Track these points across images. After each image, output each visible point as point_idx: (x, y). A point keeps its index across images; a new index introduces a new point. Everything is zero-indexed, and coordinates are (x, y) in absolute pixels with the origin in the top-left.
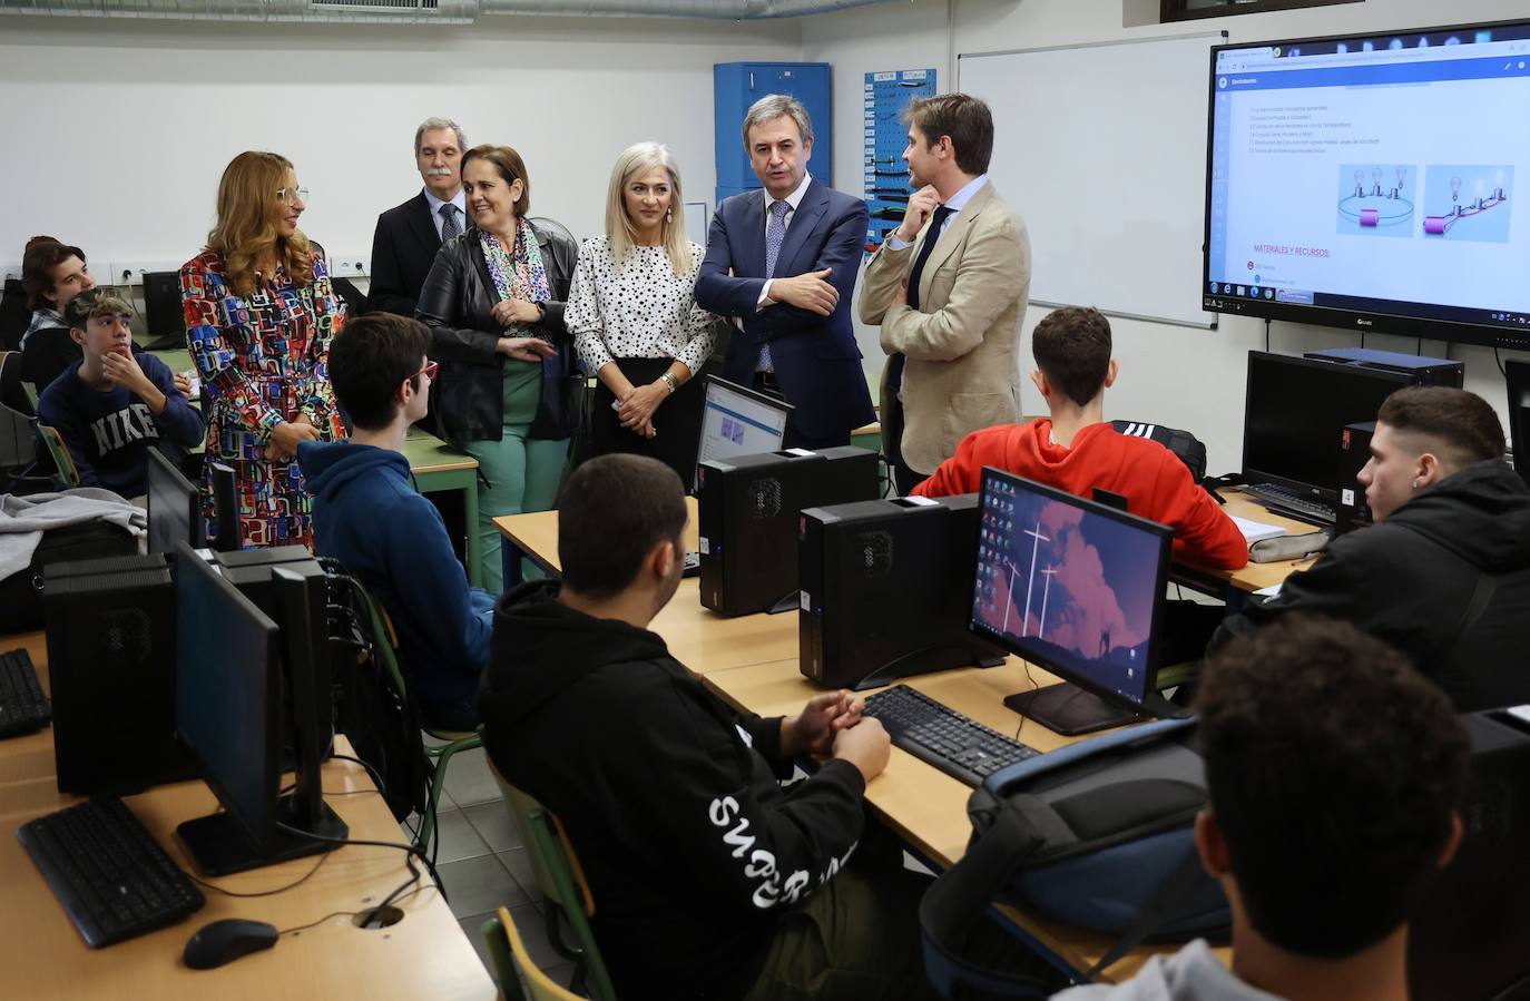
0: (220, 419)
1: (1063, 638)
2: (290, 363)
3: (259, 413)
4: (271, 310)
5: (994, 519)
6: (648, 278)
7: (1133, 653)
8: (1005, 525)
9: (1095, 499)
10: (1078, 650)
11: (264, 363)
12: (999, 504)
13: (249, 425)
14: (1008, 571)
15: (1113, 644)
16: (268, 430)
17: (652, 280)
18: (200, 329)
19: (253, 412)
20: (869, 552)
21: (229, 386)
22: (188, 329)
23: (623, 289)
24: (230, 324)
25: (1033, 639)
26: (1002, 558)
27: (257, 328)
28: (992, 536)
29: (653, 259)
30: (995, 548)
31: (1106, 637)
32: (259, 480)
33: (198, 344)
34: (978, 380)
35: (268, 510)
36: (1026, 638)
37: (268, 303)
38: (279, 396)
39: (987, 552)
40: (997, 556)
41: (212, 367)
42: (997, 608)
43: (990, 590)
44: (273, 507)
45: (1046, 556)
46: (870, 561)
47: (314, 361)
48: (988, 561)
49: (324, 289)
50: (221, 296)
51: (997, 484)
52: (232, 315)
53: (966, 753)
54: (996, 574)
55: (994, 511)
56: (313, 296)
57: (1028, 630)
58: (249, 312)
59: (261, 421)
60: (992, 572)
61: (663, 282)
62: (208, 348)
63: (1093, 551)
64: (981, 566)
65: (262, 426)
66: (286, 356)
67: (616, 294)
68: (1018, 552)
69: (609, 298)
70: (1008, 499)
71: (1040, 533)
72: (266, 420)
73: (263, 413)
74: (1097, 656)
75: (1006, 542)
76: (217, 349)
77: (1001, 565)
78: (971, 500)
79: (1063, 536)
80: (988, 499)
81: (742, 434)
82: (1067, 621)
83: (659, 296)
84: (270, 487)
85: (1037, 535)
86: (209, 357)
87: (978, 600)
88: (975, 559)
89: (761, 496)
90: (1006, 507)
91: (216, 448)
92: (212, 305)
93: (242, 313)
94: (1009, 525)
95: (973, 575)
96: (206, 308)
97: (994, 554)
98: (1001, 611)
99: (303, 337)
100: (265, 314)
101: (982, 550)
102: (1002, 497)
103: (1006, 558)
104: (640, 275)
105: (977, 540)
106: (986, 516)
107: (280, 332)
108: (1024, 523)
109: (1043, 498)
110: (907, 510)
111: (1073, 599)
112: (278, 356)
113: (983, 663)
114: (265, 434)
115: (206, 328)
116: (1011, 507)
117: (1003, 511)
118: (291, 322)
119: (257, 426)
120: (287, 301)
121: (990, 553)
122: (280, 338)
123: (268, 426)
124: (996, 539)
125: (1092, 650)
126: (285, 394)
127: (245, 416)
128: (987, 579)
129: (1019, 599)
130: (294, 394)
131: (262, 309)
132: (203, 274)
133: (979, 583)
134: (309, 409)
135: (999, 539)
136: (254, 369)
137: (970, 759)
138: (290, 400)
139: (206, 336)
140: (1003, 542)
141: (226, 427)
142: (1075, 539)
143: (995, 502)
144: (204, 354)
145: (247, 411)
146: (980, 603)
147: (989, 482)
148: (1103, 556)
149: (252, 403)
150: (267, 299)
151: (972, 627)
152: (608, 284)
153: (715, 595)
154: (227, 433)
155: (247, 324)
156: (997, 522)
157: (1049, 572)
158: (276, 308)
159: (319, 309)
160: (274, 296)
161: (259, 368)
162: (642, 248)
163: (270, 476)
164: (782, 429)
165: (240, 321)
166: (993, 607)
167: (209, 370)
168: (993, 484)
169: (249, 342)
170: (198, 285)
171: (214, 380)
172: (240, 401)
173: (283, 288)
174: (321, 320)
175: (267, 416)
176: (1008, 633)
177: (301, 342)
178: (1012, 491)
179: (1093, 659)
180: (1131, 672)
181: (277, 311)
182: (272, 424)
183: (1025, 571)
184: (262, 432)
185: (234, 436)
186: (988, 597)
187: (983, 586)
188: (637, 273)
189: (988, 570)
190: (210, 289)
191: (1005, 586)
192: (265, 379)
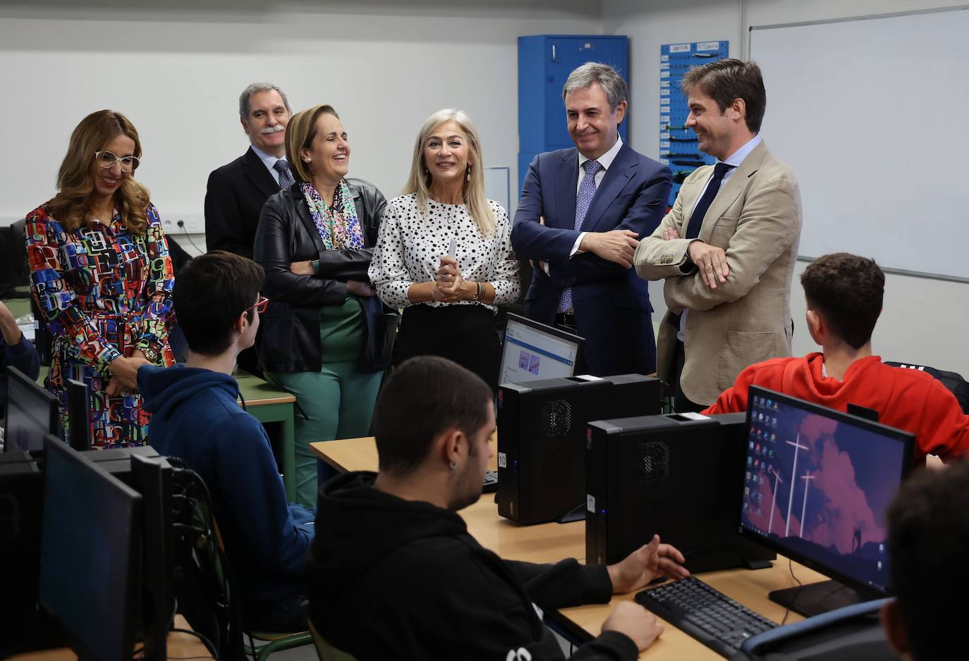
0: (62, 353)
1: (821, 537)
2: (126, 302)
3: (98, 349)
4: (108, 254)
5: (759, 432)
6: (457, 234)
7: (881, 547)
8: (769, 437)
9: (849, 412)
10: (833, 547)
11: (100, 303)
12: (764, 419)
13: (88, 359)
14: (772, 478)
15: (865, 539)
16: (105, 364)
17: (460, 236)
18: (43, 273)
19: (92, 348)
20: (648, 460)
21: (70, 324)
22: (32, 272)
23: (435, 245)
24: (71, 268)
25: (794, 539)
26: (767, 467)
27: (95, 271)
28: (758, 448)
29: (459, 217)
30: (761, 458)
31: (858, 534)
32: (98, 409)
33: (41, 286)
34: (753, 321)
35: (105, 437)
36: (789, 538)
37: (105, 248)
38: (115, 332)
39: (753, 462)
40: (763, 466)
41: (54, 306)
42: (763, 512)
43: (757, 496)
44: (109, 434)
45: (805, 464)
46: (649, 468)
47: (147, 300)
48: (754, 470)
49: (157, 233)
50: (62, 243)
51: (762, 401)
52: (73, 260)
53: (731, 634)
54: (762, 481)
55: (760, 425)
56: (146, 241)
57: (790, 531)
58: (89, 257)
59: (99, 356)
60: (758, 480)
61: (470, 238)
62: (50, 290)
63: (845, 458)
64: (748, 475)
65: (100, 361)
66: (122, 296)
67: (428, 249)
68: (781, 461)
69: (421, 254)
70: (771, 413)
71: (800, 443)
72: (104, 355)
73: (102, 348)
74: (850, 551)
75: (771, 452)
76: (59, 291)
77: (766, 473)
78: (740, 417)
79: (819, 445)
80: (754, 415)
81: (538, 365)
82: (824, 521)
83: (469, 251)
84: (107, 416)
85: (797, 445)
86: (51, 299)
87: (746, 505)
88: (743, 468)
89: (554, 416)
90: (770, 421)
91: (58, 380)
92: (54, 251)
93: (81, 258)
94: (773, 437)
95: (741, 482)
96: (49, 254)
97: (760, 464)
98: (766, 514)
99: (137, 278)
100: (102, 258)
101: (750, 460)
102: (766, 412)
103: (770, 467)
104: (449, 232)
105: (745, 452)
106: (752, 430)
107: (117, 274)
108: (785, 434)
109: (803, 412)
110: (681, 423)
111: (829, 501)
112: (115, 297)
113: (752, 564)
114: (103, 368)
115: (48, 271)
116: (775, 420)
117: (767, 425)
118: (127, 265)
119: (96, 360)
120: (123, 246)
121: (756, 463)
122: (116, 280)
123: (106, 360)
124: (761, 450)
125: (846, 546)
126: (122, 329)
127: (84, 352)
128: (754, 486)
129: (782, 503)
130: (130, 331)
131: (100, 254)
132: (46, 222)
133: (747, 491)
134: (144, 345)
135: (765, 450)
136: (93, 309)
137: (734, 638)
138: (126, 337)
139: (49, 278)
140: (768, 452)
141: (67, 361)
142: (830, 447)
143: (761, 417)
144: (47, 295)
145: (86, 347)
146: (748, 509)
147: (756, 399)
148: (855, 462)
149: (91, 339)
150: (104, 244)
151: (741, 530)
152: (420, 241)
153: (512, 504)
154: (68, 367)
155: (86, 268)
156: (762, 434)
157: (807, 477)
158: (113, 253)
159: (152, 253)
160: (111, 242)
161: (97, 307)
162: (448, 206)
163: (108, 406)
164: (573, 359)
165: (80, 265)
166: (759, 511)
167: (52, 310)
168: (759, 401)
169: (88, 284)
170: (42, 233)
171: (57, 319)
172: (80, 338)
173: (119, 234)
174: (153, 262)
175: (106, 351)
176: (772, 534)
177: (135, 283)
178: (776, 407)
179: (848, 555)
180: (880, 565)
181: (114, 256)
182: (110, 359)
183: (787, 479)
184: (100, 366)
185: (74, 369)
186: (754, 502)
187: (751, 492)
188: (445, 230)
189: (755, 478)
190: (52, 236)
191: (770, 492)
192: (103, 317)
